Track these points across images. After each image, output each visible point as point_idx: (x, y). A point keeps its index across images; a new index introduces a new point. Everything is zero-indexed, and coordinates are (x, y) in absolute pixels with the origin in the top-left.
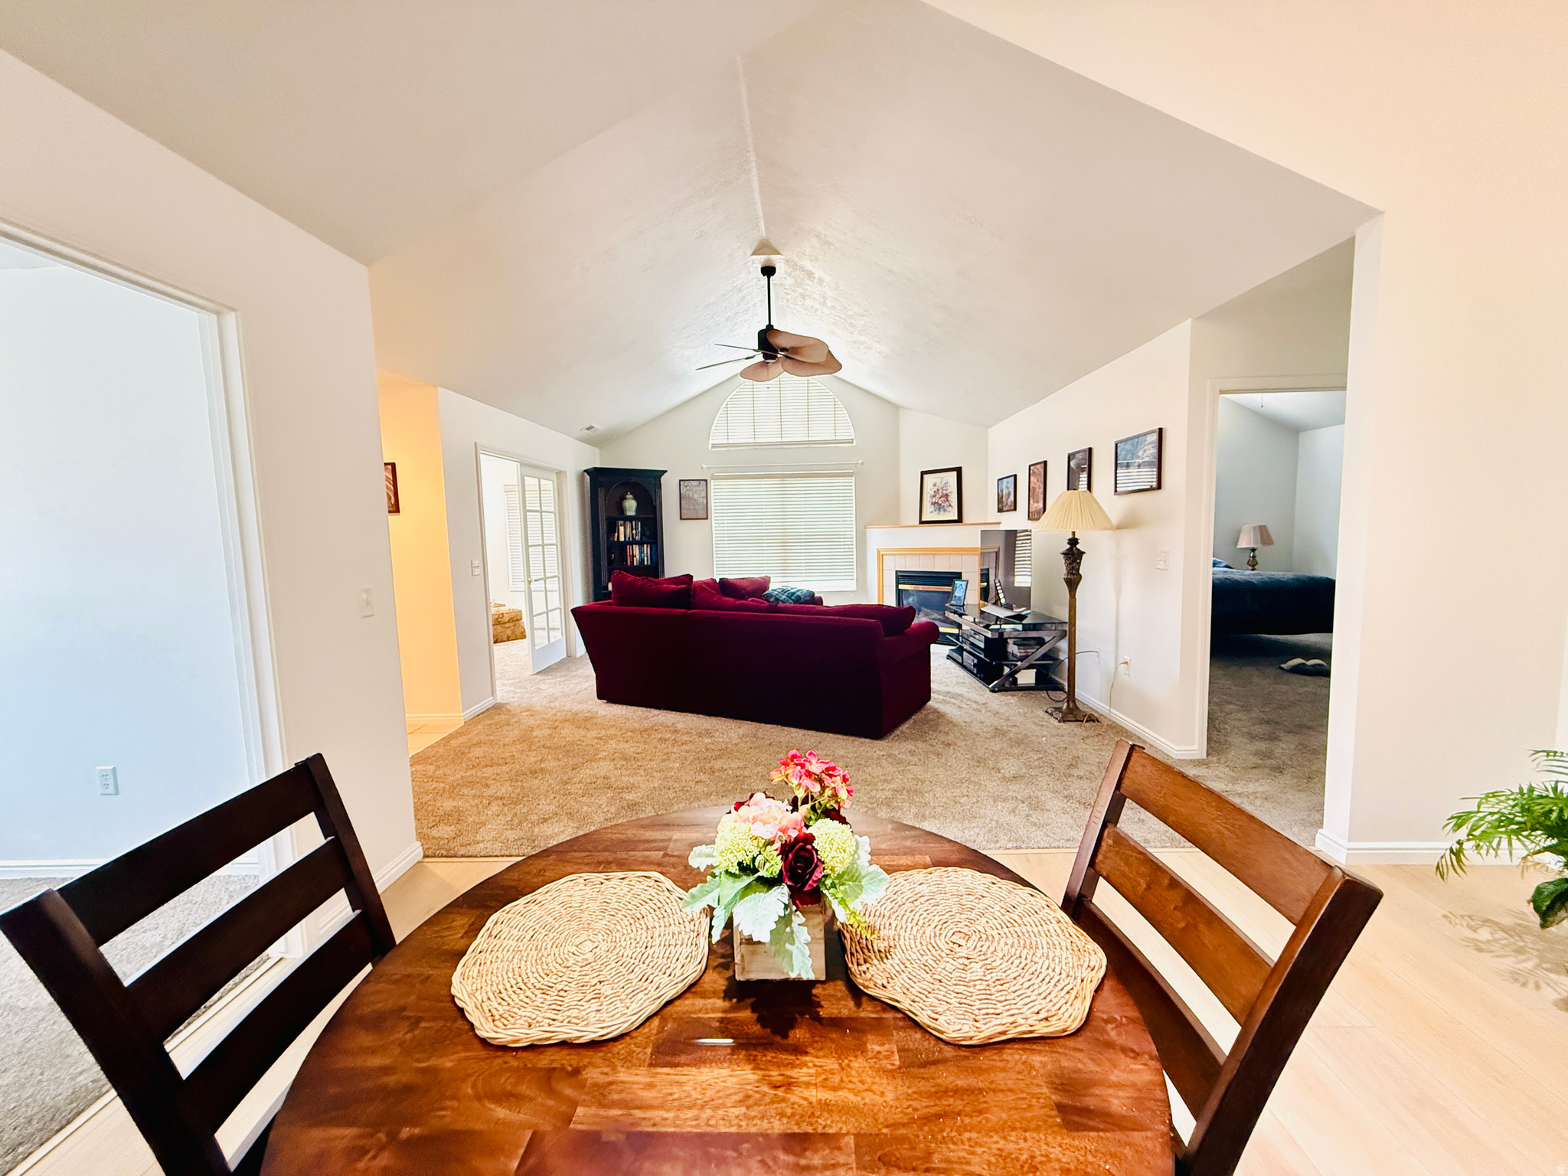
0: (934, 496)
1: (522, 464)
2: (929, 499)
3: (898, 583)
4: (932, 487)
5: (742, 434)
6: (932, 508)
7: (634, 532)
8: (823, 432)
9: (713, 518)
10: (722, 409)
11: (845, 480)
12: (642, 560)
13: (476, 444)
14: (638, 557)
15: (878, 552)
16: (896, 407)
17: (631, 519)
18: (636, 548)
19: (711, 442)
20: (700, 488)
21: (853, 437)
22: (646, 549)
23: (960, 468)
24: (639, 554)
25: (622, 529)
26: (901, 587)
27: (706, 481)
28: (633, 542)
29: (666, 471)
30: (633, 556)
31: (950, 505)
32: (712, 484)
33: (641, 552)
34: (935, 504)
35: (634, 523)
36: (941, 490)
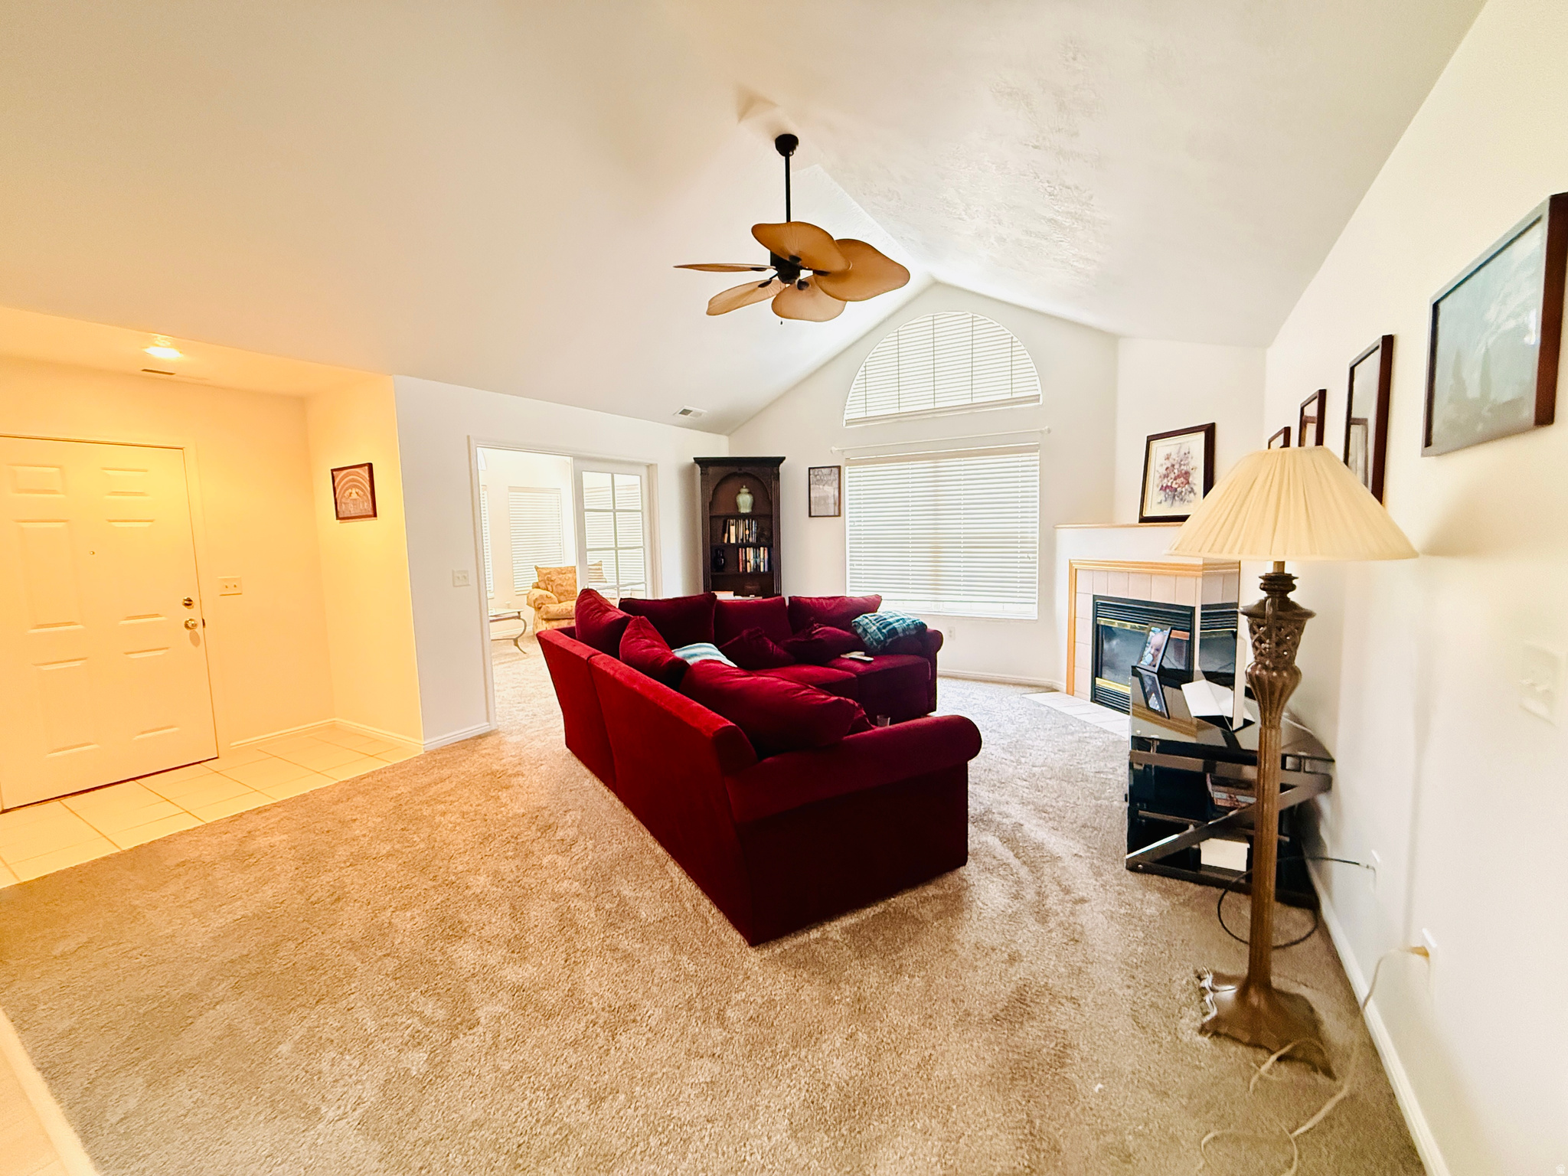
0: (1166, 476)
1: (577, 458)
2: (1157, 481)
3: (1096, 616)
4: (1163, 461)
5: (883, 405)
6: (1162, 496)
7: (747, 532)
8: (994, 389)
9: (847, 515)
10: (860, 373)
11: (1025, 457)
12: (758, 566)
13: (468, 437)
14: (752, 562)
15: (1071, 564)
16: (1111, 339)
17: (744, 517)
18: (750, 552)
19: (846, 417)
20: (832, 477)
21: (1040, 392)
22: (763, 552)
23: (1213, 425)
24: (753, 559)
25: (733, 529)
26: (1102, 621)
27: (839, 467)
28: (748, 545)
29: (784, 458)
30: (746, 561)
31: (1192, 491)
32: (846, 472)
33: (756, 557)
34: (1167, 487)
35: (747, 521)
36: (1177, 466)
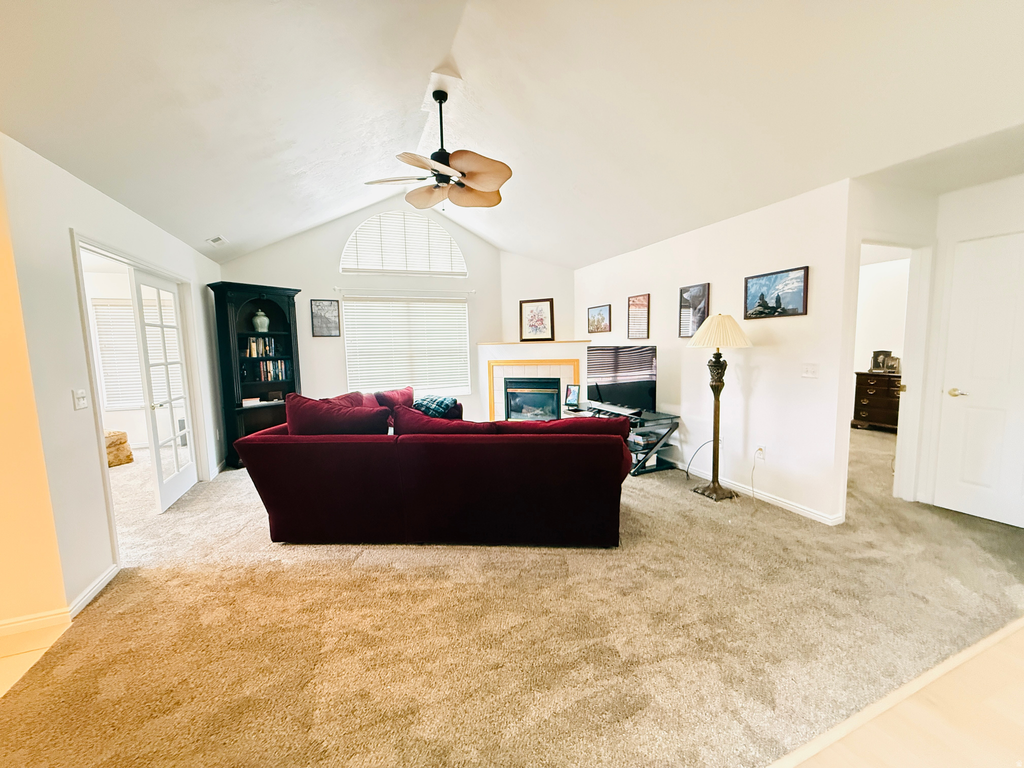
0: (532, 320)
1: (138, 270)
2: (527, 322)
3: (506, 388)
4: (529, 313)
5: (370, 262)
6: (530, 329)
7: (268, 348)
8: (441, 265)
9: (345, 336)
10: (351, 237)
11: (460, 305)
12: (277, 376)
13: (71, 230)
14: (272, 372)
15: (489, 363)
16: (497, 250)
17: (263, 336)
18: (270, 365)
19: (341, 266)
20: (332, 308)
21: (466, 271)
22: (281, 365)
23: (552, 299)
24: (273, 370)
25: (254, 345)
26: (510, 390)
27: (338, 301)
28: (266, 358)
29: (300, 291)
30: (267, 372)
31: (545, 327)
32: (343, 304)
33: (275, 368)
34: (533, 325)
35: (267, 339)
36: (537, 316)
